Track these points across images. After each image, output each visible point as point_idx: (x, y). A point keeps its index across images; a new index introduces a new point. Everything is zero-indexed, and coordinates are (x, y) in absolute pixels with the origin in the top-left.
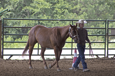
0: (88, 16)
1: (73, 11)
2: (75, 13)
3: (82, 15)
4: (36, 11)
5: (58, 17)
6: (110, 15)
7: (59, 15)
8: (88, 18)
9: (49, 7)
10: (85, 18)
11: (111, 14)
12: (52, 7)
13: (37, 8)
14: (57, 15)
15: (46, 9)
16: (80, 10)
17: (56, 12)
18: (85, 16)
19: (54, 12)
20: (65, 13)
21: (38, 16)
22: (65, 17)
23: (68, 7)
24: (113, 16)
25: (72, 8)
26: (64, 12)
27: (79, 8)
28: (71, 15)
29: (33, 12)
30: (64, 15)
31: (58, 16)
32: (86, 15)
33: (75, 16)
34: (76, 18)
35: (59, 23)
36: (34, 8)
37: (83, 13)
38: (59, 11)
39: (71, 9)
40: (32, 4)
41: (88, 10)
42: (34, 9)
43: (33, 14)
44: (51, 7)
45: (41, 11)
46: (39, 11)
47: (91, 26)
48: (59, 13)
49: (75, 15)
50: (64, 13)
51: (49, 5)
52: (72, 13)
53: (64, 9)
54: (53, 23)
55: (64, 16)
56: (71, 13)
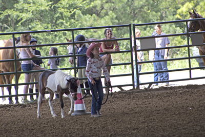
0: (116, 18)
1: (89, 10)
2: (94, 15)
3: (107, 16)
4: (25, 16)
5: (65, 24)
6: (154, 13)
7: (66, 20)
8: (117, 21)
9: (48, 8)
10: (112, 22)
11: (156, 12)
12: (52, 7)
13: (27, 11)
14: (62, 21)
15: (42, 11)
16: (102, 8)
17: (60, 15)
18: (112, 19)
19: (57, 16)
20: (76, 16)
21: (29, 25)
22: (77, 22)
23: (81, 5)
24: (159, 14)
25: (88, 7)
26: (74, 13)
27: (100, 5)
28: (87, 19)
29: (19, 18)
30: (74, 19)
31: (64, 21)
32: (113, 16)
33: (95, 20)
34: (96, 23)
35: (67, 35)
36: (22, 11)
37: (109, 13)
38: (65, 14)
39: (86, 8)
40: (18, 5)
41: (117, 7)
42: (21, 14)
43: (20, 23)
44: (50, 7)
45: (33, 16)
46: (30, 17)
47: (124, 34)
48: (65, 16)
49: (94, 17)
50: (74, 16)
51: (46, 4)
52: (90, 16)
53: (74, 8)
54: (56, 36)
55: (75, 21)
56: (87, 15)
